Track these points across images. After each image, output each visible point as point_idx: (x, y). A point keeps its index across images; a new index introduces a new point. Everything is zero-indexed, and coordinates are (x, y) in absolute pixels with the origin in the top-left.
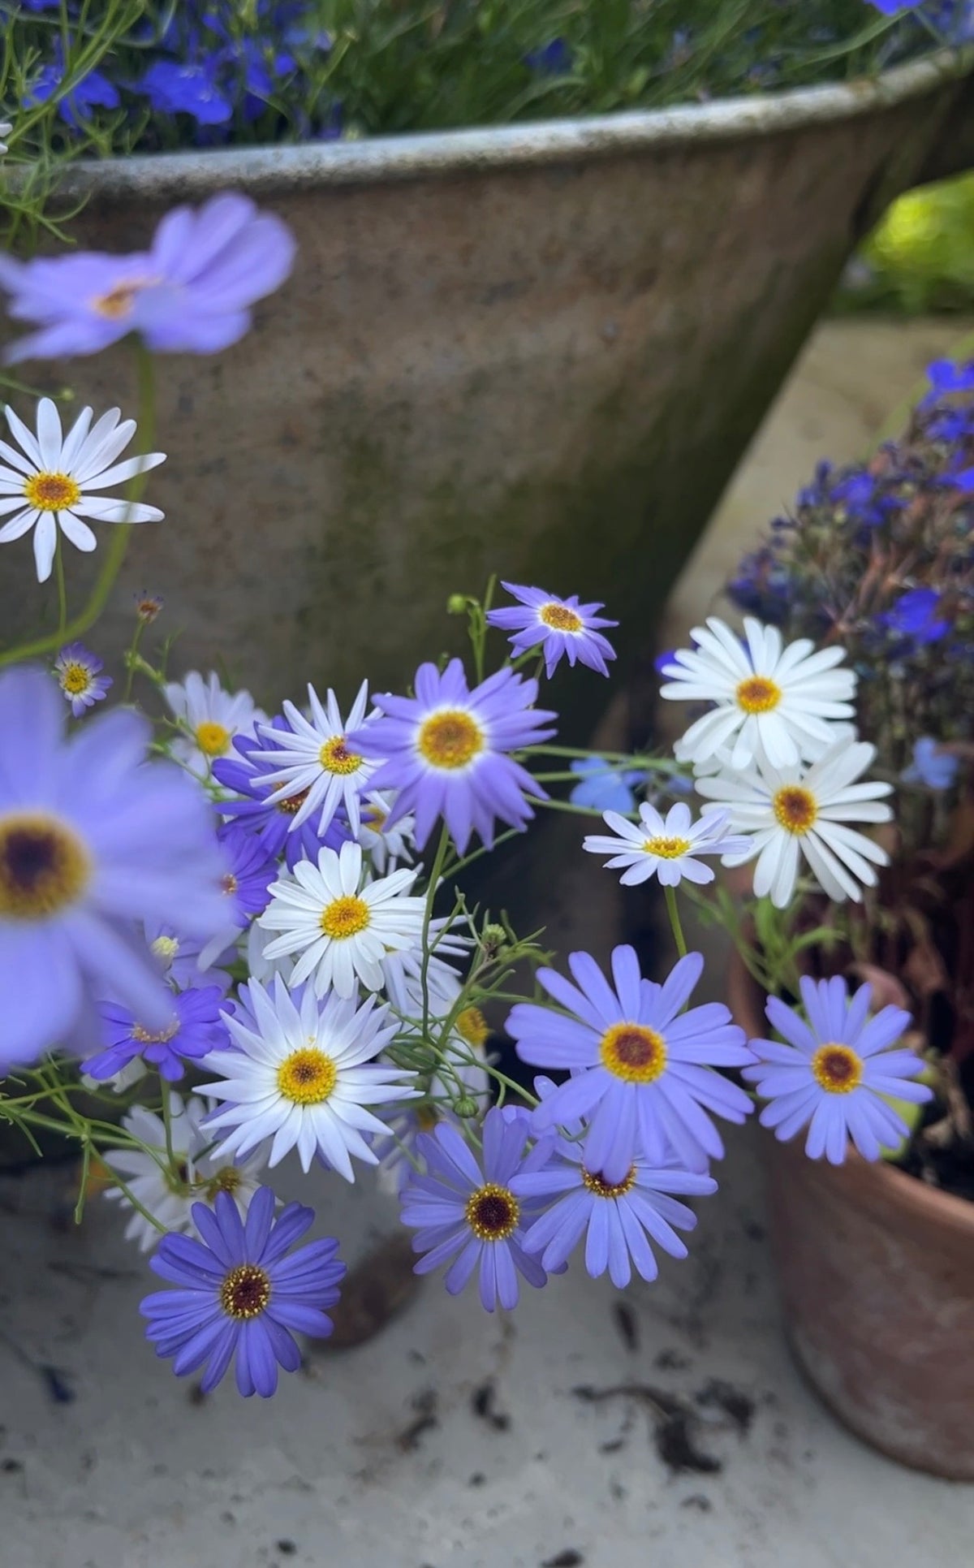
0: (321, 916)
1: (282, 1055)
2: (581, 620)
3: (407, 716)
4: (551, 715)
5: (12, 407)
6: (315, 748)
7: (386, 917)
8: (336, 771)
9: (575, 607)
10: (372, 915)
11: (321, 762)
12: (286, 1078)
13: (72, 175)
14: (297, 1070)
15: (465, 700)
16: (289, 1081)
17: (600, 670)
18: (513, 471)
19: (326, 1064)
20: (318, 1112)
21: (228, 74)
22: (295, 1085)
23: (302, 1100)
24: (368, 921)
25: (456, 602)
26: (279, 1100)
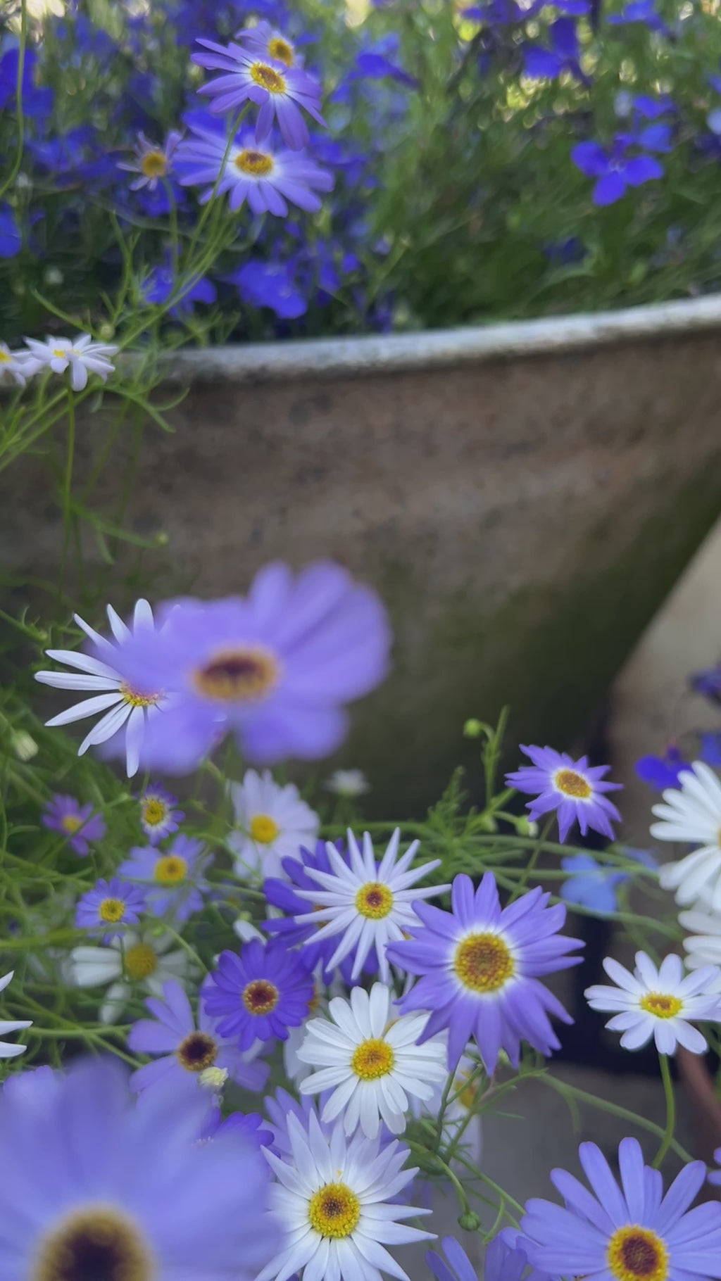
0: (352, 1055)
1: (313, 1187)
2: (590, 785)
3: (443, 932)
4: (580, 943)
5: (113, 606)
6: (352, 892)
7: (408, 1061)
8: (368, 916)
9: (584, 771)
10: (396, 1059)
11: (357, 905)
12: (316, 1212)
13: (176, 362)
14: (326, 1203)
15: (498, 922)
16: (319, 1214)
17: (606, 834)
18: (515, 581)
19: (351, 1200)
20: (343, 1246)
21: (301, 272)
22: (324, 1220)
23: (329, 1234)
24: (393, 1065)
25: (472, 727)
26: (308, 1232)
